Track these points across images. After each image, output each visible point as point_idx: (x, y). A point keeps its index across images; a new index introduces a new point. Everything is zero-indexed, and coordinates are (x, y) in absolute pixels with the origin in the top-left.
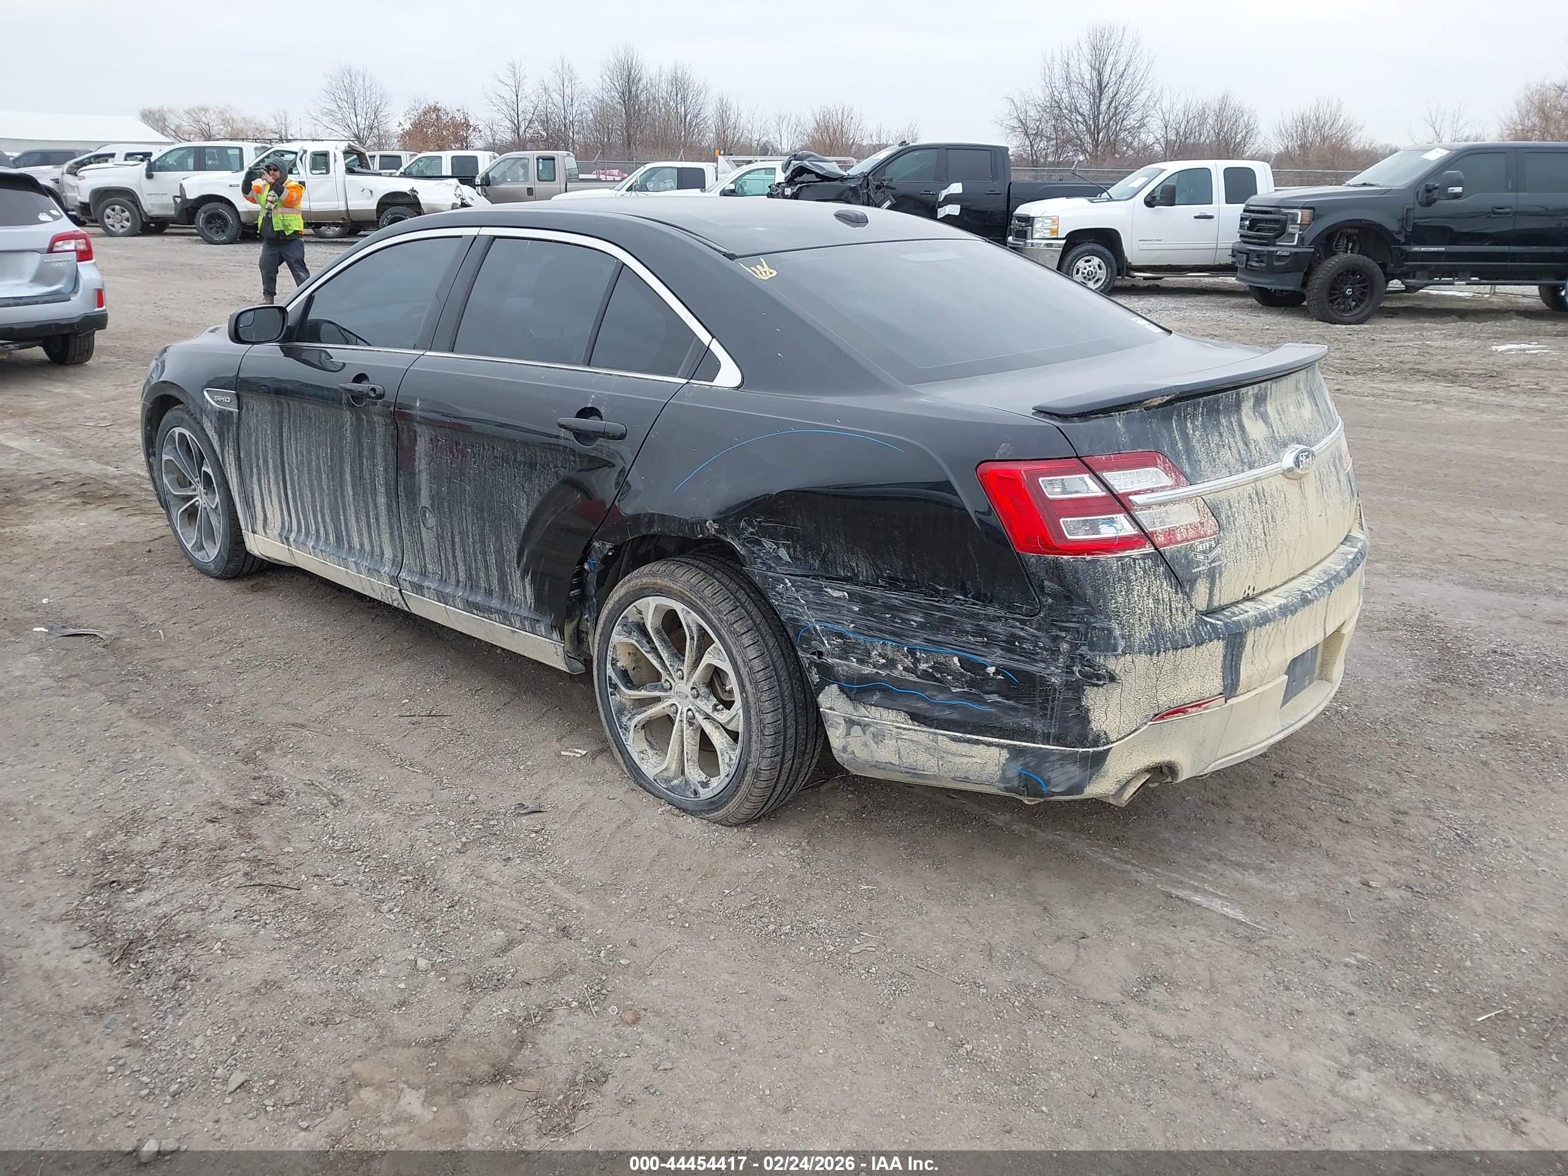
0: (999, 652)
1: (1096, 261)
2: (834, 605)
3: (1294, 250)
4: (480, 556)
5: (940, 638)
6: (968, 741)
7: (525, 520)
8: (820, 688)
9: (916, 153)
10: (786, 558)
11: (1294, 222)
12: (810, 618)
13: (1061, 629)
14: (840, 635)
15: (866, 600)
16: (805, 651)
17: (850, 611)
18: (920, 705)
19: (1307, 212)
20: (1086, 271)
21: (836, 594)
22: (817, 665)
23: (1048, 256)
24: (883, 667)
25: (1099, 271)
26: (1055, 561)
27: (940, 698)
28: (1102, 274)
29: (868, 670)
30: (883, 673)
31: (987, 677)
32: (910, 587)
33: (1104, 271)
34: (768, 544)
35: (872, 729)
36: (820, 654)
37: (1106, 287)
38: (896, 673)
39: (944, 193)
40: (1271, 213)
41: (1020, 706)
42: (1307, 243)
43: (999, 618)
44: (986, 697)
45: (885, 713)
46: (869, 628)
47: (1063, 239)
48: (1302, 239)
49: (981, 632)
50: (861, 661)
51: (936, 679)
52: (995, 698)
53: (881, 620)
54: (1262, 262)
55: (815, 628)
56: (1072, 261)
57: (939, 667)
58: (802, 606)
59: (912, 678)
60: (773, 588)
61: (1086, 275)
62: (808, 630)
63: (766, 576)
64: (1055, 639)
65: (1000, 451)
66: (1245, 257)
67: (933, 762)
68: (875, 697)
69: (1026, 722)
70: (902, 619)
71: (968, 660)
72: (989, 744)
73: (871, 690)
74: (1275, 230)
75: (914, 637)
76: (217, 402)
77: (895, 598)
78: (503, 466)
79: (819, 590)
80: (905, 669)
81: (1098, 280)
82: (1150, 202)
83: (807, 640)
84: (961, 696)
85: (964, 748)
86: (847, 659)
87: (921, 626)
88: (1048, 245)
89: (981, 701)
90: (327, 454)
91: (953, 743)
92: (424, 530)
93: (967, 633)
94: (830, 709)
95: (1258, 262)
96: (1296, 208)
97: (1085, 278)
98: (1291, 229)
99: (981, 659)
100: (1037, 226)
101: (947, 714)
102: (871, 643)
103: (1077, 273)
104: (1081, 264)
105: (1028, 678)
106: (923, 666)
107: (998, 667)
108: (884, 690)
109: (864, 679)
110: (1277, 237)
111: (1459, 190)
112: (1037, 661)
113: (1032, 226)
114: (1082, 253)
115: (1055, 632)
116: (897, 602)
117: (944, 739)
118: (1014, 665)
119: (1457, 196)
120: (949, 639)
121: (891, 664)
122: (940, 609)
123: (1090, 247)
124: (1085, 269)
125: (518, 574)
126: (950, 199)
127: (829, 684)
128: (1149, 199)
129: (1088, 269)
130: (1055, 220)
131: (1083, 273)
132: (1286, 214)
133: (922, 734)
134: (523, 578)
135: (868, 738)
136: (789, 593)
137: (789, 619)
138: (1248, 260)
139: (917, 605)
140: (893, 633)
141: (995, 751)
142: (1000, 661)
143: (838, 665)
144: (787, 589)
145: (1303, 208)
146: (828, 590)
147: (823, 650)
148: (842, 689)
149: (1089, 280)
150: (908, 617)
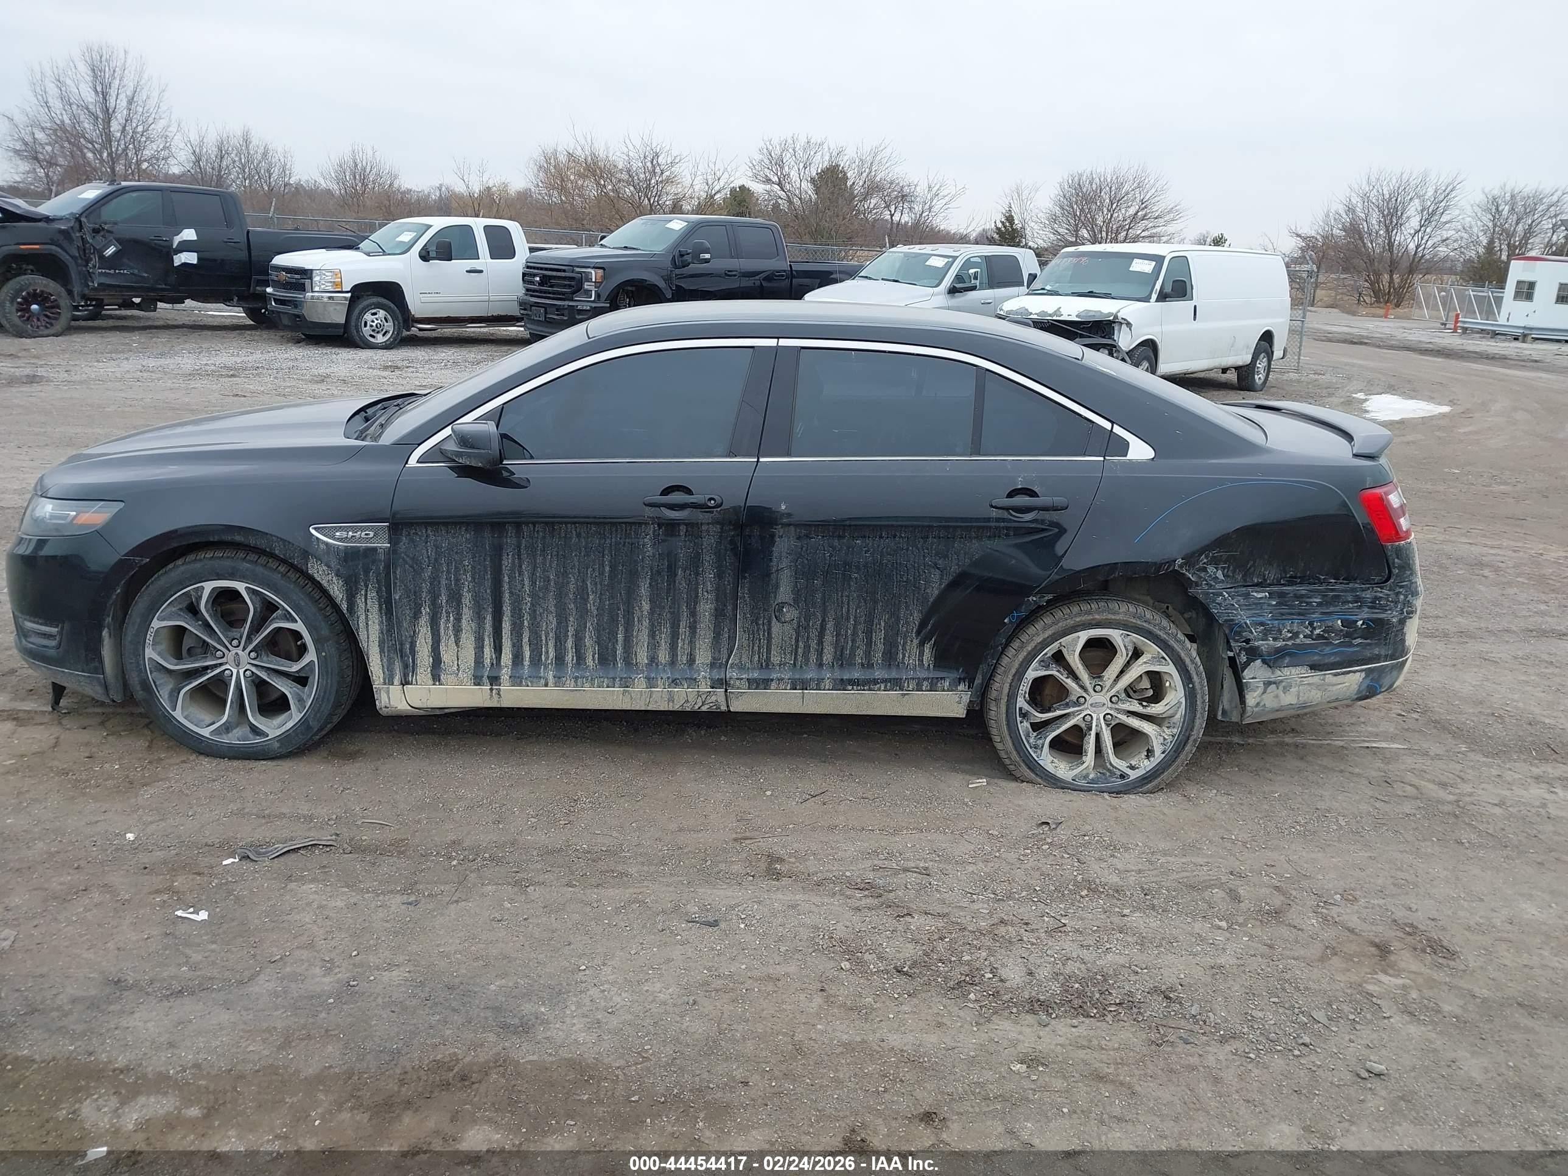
0: (1366, 610)
1: (382, 313)
2: (1258, 604)
3: (594, 305)
4: (861, 635)
5: (1332, 609)
6: (1343, 673)
7: (936, 592)
8: (1246, 665)
9: (134, 194)
10: (1221, 577)
11: (589, 280)
12: (1243, 617)
13: (1402, 587)
14: (1262, 624)
15: (1282, 595)
16: (1237, 641)
17: (1270, 605)
18: (1316, 658)
19: (600, 272)
20: (374, 324)
21: (1260, 595)
22: (1245, 649)
23: (331, 309)
24: (1290, 638)
25: (386, 324)
26: (1399, 545)
27: (1327, 650)
28: (389, 326)
29: (1279, 644)
30: (1290, 643)
31: (1357, 629)
32: (1303, 580)
33: (391, 323)
34: (1211, 569)
35: (1284, 684)
36: (1247, 641)
37: (395, 340)
38: (1298, 641)
39: (177, 240)
40: (564, 271)
41: (1374, 642)
42: (603, 298)
43: (1369, 588)
44: (1354, 641)
45: (1293, 670)
46: (1283, 614)
47: (347, 292)
48: (598, 295)
49: (1357, 599)
50: (1275, 639)
51: (1326, 638)
52: (1359, 641)
53: (1292, 607)
54: (563, 315)
55: (1246, 623)
56: (360, 314)
57: (1329, 630)
58: (1236, 609)
59: (1308, 641)
60: (1214, 601)
61: (374, 328)
62: (1241, 626)
63: (1208, 594)
64: (1398, 594)
65: (1368, 483)
66: (542, 310)
67: (1319, 694)
68: (1286, 661)
69: (1376, 651)
70: (1306, 603)
71: (1347, 620)
72: (1355, 672)
73: (1283, 657)
74: (570, 286)
75: (1313, 613)
76: (340, 540)
77: (1302, 589)
78: (907, 549)
79: (1247, 596)
80: (1305, 637)
81: (386, 332)
82: (425, 256)
83: (1239, 633)
84: (1340, 645)
85: (1340, 678)
86: (1267, 640)
87: (1319, 604)
88: (330, 298)
89: (1351, 645)
90: (602, 573)
91: (1335, 678)
92: (776, 627)
93: (1349, 602)
94: (1253, 678)
95: (558, 315)
96: (589, 267)
97: (373, 331)
98: (587, 286)
99: (1354, 618)
100: (316, 279)
101: (1332, 659)
102: (1283, 624)
103: (365, 326)
104: (368, 317)
105: (1380, 623)
106: (1317, 631)
107: (1364, 620)
108: (1290, 654)
109: (1278, 650)
110: (574, 293)
111: (707, 256)
112: (1386, 610)
113: (311, 278)
114: (368, 306)
115: (1398, 590)
116: (1304, 592)
117: (1329, 677)
118: (1375, 616)
119: (707, 261)
120: (1337, 609)
121: (1296, 635)
122: (1333, 590)
123: (375, 300)
124: (373, 321)
125: (916, 642)
126: (186, 246)
127: (1254, 661)
128: (424, 253)
129: (376, 322)
130: (337, 273)
131: (371, 326)
132: (580, 273)
133: (1316, 677)
134: (922, 644)
135: (1280, 692)
136: (1227, 602)
137: (1226, 621)
138: (546, 313)
139: (1317, 591)
140: (1299, 614)
141: (1359, 674)
142: (1366, 616)
143: (1263, 645)
144: (1225, 599)
145: (594, 268)
146: (1255, 594)
147: (1252, 637)
148: (1264, 662)
149: (378, 332)
150: (1311, 600)
